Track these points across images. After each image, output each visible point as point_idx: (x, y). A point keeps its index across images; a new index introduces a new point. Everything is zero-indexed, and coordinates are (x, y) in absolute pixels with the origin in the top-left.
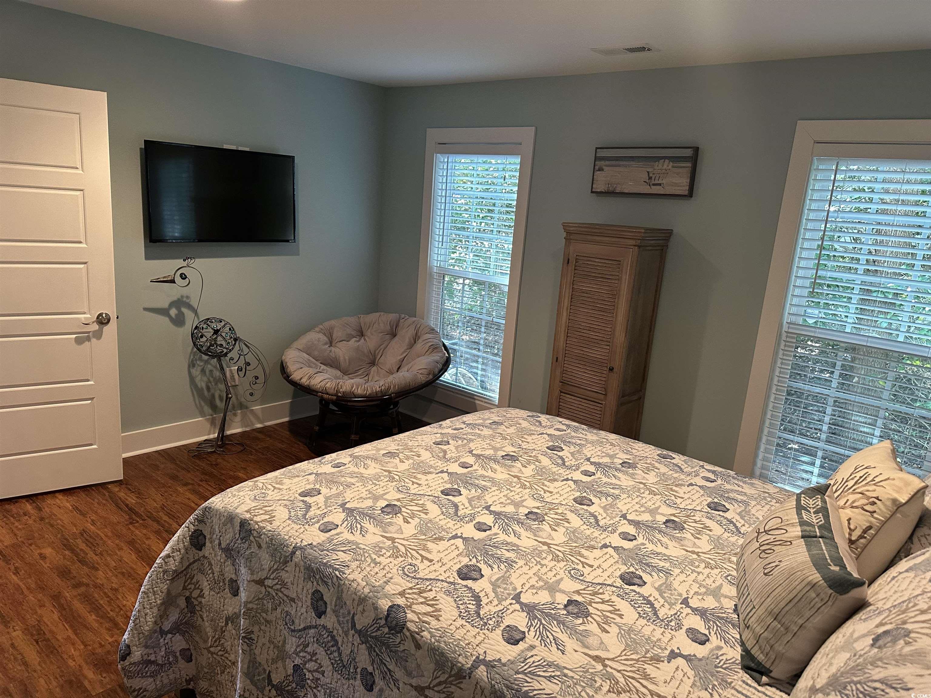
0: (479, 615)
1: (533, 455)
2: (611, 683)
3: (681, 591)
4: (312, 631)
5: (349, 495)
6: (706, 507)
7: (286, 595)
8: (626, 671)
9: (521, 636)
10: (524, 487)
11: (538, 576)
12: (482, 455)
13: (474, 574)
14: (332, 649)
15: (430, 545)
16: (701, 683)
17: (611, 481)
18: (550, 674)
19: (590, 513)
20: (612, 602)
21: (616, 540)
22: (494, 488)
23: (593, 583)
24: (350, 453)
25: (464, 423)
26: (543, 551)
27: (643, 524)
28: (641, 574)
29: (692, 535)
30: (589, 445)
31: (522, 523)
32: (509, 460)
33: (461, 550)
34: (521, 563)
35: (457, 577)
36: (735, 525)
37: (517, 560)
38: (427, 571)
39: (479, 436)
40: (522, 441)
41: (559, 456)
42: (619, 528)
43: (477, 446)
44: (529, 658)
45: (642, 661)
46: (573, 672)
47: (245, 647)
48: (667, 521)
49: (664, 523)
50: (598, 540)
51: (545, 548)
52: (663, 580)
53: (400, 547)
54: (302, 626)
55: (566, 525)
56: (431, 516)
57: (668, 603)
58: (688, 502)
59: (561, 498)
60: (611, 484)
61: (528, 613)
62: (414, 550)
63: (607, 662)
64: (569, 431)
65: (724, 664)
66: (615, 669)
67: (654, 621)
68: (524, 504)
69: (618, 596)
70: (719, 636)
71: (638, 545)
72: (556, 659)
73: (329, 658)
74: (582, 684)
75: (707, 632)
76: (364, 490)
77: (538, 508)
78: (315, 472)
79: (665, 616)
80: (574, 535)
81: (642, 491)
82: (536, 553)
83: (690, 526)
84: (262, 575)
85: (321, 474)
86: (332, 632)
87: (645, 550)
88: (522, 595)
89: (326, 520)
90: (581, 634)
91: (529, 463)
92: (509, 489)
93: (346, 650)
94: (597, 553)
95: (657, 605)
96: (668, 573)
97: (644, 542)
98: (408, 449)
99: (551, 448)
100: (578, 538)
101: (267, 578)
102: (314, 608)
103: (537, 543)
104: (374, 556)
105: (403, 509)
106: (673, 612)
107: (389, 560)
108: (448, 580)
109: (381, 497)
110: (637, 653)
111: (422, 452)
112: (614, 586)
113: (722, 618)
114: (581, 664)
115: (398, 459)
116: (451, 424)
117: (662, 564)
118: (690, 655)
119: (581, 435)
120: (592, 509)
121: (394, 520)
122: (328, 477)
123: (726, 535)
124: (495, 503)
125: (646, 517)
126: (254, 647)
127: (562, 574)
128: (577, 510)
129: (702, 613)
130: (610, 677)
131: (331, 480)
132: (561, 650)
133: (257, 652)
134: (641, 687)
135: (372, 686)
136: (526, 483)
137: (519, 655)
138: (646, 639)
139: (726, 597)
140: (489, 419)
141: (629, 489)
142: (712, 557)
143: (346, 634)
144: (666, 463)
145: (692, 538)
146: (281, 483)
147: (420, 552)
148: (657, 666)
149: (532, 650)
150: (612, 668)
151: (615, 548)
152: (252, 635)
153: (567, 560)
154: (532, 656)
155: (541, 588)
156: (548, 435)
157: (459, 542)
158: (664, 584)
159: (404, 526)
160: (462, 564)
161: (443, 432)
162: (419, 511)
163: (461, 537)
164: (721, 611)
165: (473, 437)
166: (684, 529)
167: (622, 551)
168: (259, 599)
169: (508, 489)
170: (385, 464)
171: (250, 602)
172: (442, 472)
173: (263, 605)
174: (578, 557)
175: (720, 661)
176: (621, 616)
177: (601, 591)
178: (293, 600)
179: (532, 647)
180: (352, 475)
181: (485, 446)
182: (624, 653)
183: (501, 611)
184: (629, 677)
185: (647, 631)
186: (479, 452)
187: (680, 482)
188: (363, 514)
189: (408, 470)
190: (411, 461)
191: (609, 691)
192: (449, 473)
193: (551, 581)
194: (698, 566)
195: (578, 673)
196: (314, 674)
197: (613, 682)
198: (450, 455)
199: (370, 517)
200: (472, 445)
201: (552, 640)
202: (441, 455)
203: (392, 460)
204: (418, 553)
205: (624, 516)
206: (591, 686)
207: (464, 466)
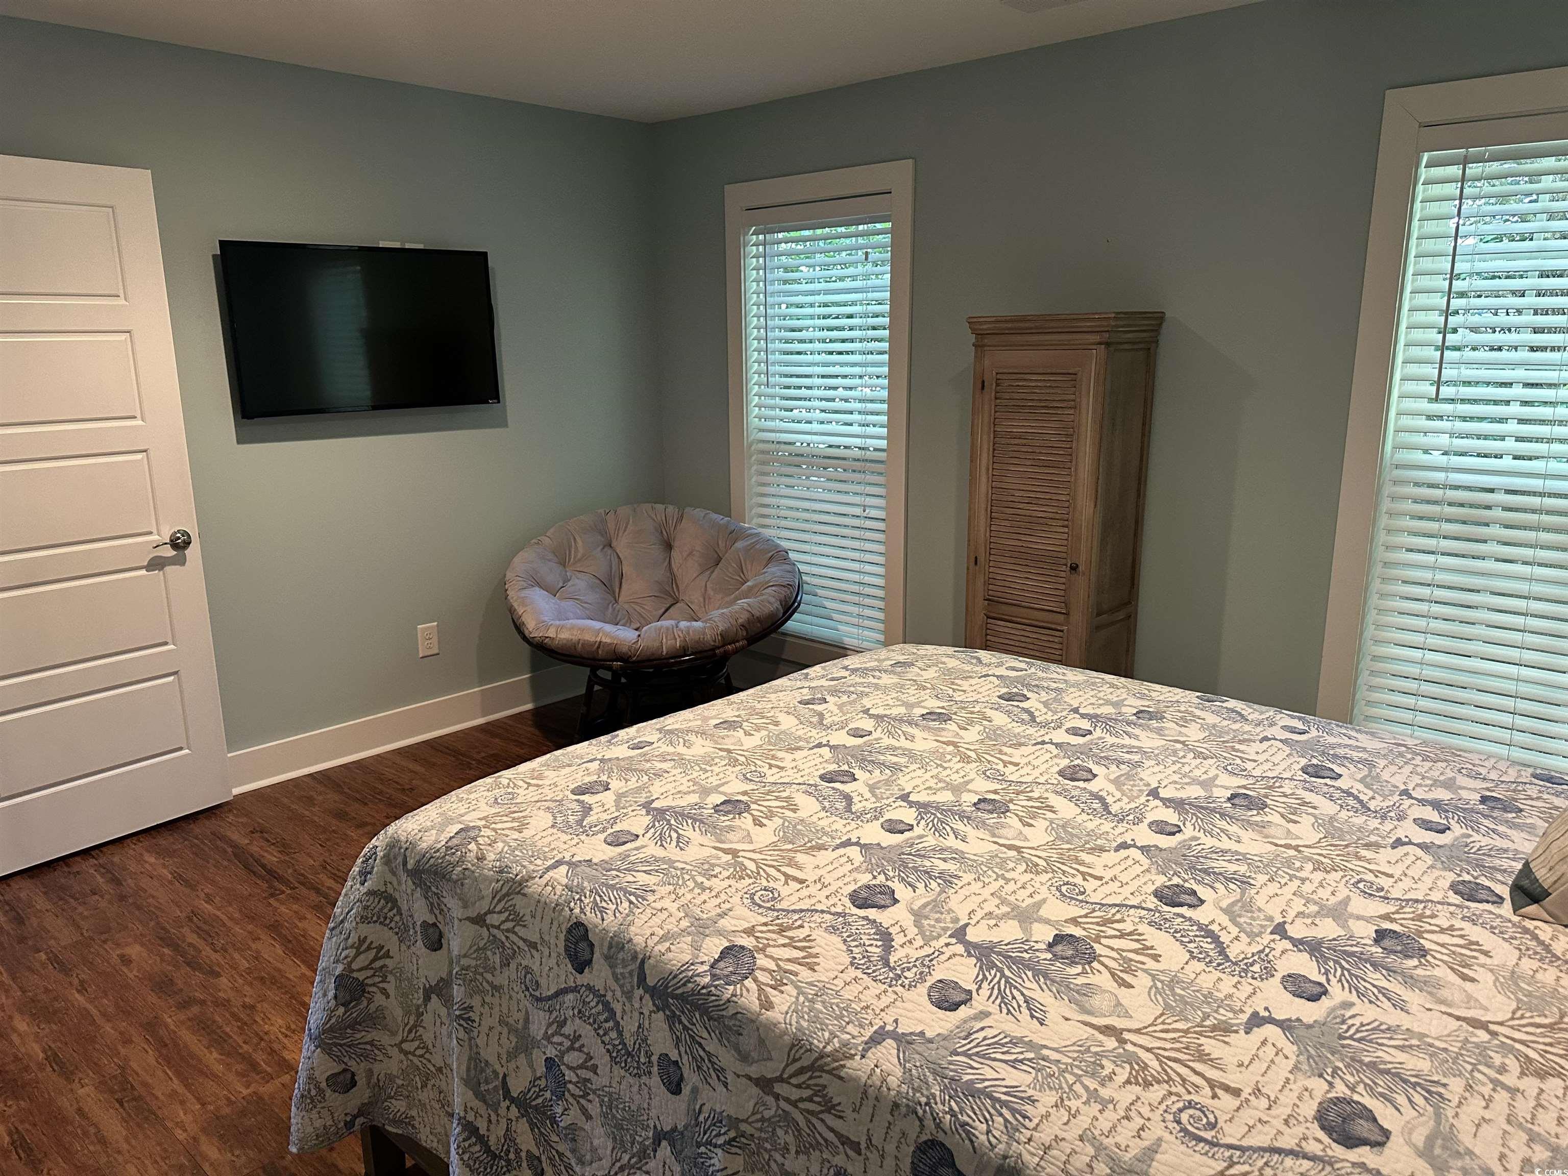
0: (887, 964)
1: (976, 710)
2: (1132, 1068)
3: (1270, 913)
4: (571, 996)
5: (657, 789)
6: (1300, 773)
7: (521, 938)
8: (1165, 1049)
9: (964, 996)
10: (966, 759)
11: (1000, 898)
12: (886, 716)
13: (880, 899)
14: (607, 1025)
15: (801, 858)
16: (1310, 1066)
17: (1123, 742)
18: (1014, 1057)
19: (1091, 794)
20: (1140, 935)
21: (1144, 835)
22: (913, 767)
23: (1103, 905)
24: (658, 727)
25: (846, 668)
26: (1009, 858)
27: (1189, 804)
28: (1195, 887)
29: (1282, 816)
30: (1072, 690)
31: (969, 818)
32: (934, 720)
33: (857, 864)
34: (967, 877)
35: (850, 905)
36: (1356, 798)
37: (960, 874)
38: (794, 899)
39: (877, 687)
40: (954, 690)
41: (1023, 709)
42: (1147, 815)
43: (876, 703)
44: (977, 1031)
45: (1195, 1032)
46: (1061, 1052)
47: (462, 1034)
48: (1234, 796)
49: (1229, 799)
50: (1111, 837)
51: (1013, 853)
52: (1236, 896)
53: (748, 864)
54: (552, 992)
55: (1050, 815)
56: (801, 814)
57: (1245, 932)
58: (1266, 766)
59: (1036, 773)
60: (1123, 746)
61: (979, 960)
62: (773, 866)
63: (1126, 1036)
64: (1033, 670)
65: (1357, 1031)
66: (1141, 1046)
67: (1219, 965)
68: (969, 787)
69: (1149, 924)
70: (1346, 985)
71: (1185, 841)
72: (1027, 1033)
73: (603, 1042)
74: (1076, 1071)
75: (1323, 980)
76: (684, 780)
77: (995, 792)
78: (599, 757)
79: (1243, 956)
80: (1065, 831)
81: (1181, 754)
82: (996, 863)
83: (1275, 801)
84: (484, 906)
85: (610, 760)
86: (605, 996)
87: (1200, 848)
88: (969, 930)
89: (617, 828)
90: (1078, 992)
91: (971, 722)
92: (941, 766)
93: (630, 1026)
94: (1111, 857)
95: (1225, 938)
96: (1245, 882)
97: (1198, 835)
98: (757, 714)
99: (1006, 696)
100: (1072, 835)
101: (490, 912)
102: (569, 956)
103: (997, 847)
104: (700, 879)
105: (753, 806)
106: (1255, 948)
107: (727, 883)
108: (833, 910)
109: (715, 789)
110: (1187, 1020)
111: (782, 717)
112: (1143, 909)
113: (1352, 954)
114: (1074, 1040)
115: (741, 731)
116: (823, 672)
117: (1232, 868)
118: (1289, 1020)
119: (1055, 676)
120: (1093, 786)
121: (737, 822)
122: (622, 763)
123: (1344, 814)
124: (918, 789)
125: (1194, 792)
126: (475, 1034)
127: (1044, 892)
128: (1066, 790)
129: (1313, 947)
130: (1130, 1059)
131: (627, 768)
132: (1037, 1018)
133: (481, 1041)
134: (1191, 1074)
135: (679, 1085)
136: (969, 753)
137: (958, 1027)
138: (1205, 996)
139: (1358, 918)
140: (888, 659)
141: (1156, 752)
142: (1324, 852)
143: (629, 995)
144: (1213, 708)
145: (1283, 822)
146: (540, 777)
147: (782, 869)
148: (1226, 1039)
149: (982, 1019)
150: (1135, 1045)
151: (1143, 849)
152: (471, 1014)
153: (1053, 871)
154: (982, 1029)
155: (1005, 916)
156: (997, 677)
157: (854, 852)
158: (1238, 901)
159: (755, 831)
160: (859, 884)
161: (812, 685)
162: (782, 808)
163: (857, 844)
164: (1350, 942)
165: (867, 690)
166: (1266, 806)
167: (1157, 852)
168: (479, 949)
169: (938, 765)
170: (720, 740)
171: (465, 956)
172: (820, 745)
173: (487, 958)
174: (1074, 866)
175: (1349, 1028)
176: (1156, 958)
177: (1118, 917)
178: (533, 946)
179: (986, 1014)
180: (663, 758)
181: (891, 702)
182: (1160, 1020)
183: (928, 956)
184: (1169, 1058)
185: (1207, 981)
186: (880, 711)
187: (1245, 736)
188: (682, 815)
189: (761, 746)
190: (764, 733)
191: (1128, 1082)
192: (831, 747)
193: (1024, 905)
194: (1301, 868)
195: (1070, 1054)
196: (579, 1072)
197: (1136, 1067)
198: (830, 720)
199: (695, 820)
200: (867, 702)
201: (1021, 1003)
202: (815, 720)
203: (731, 733)
204: (779, 871)
205: (1154, 793)
206: (1093, 1075)
207: (857, 733)
